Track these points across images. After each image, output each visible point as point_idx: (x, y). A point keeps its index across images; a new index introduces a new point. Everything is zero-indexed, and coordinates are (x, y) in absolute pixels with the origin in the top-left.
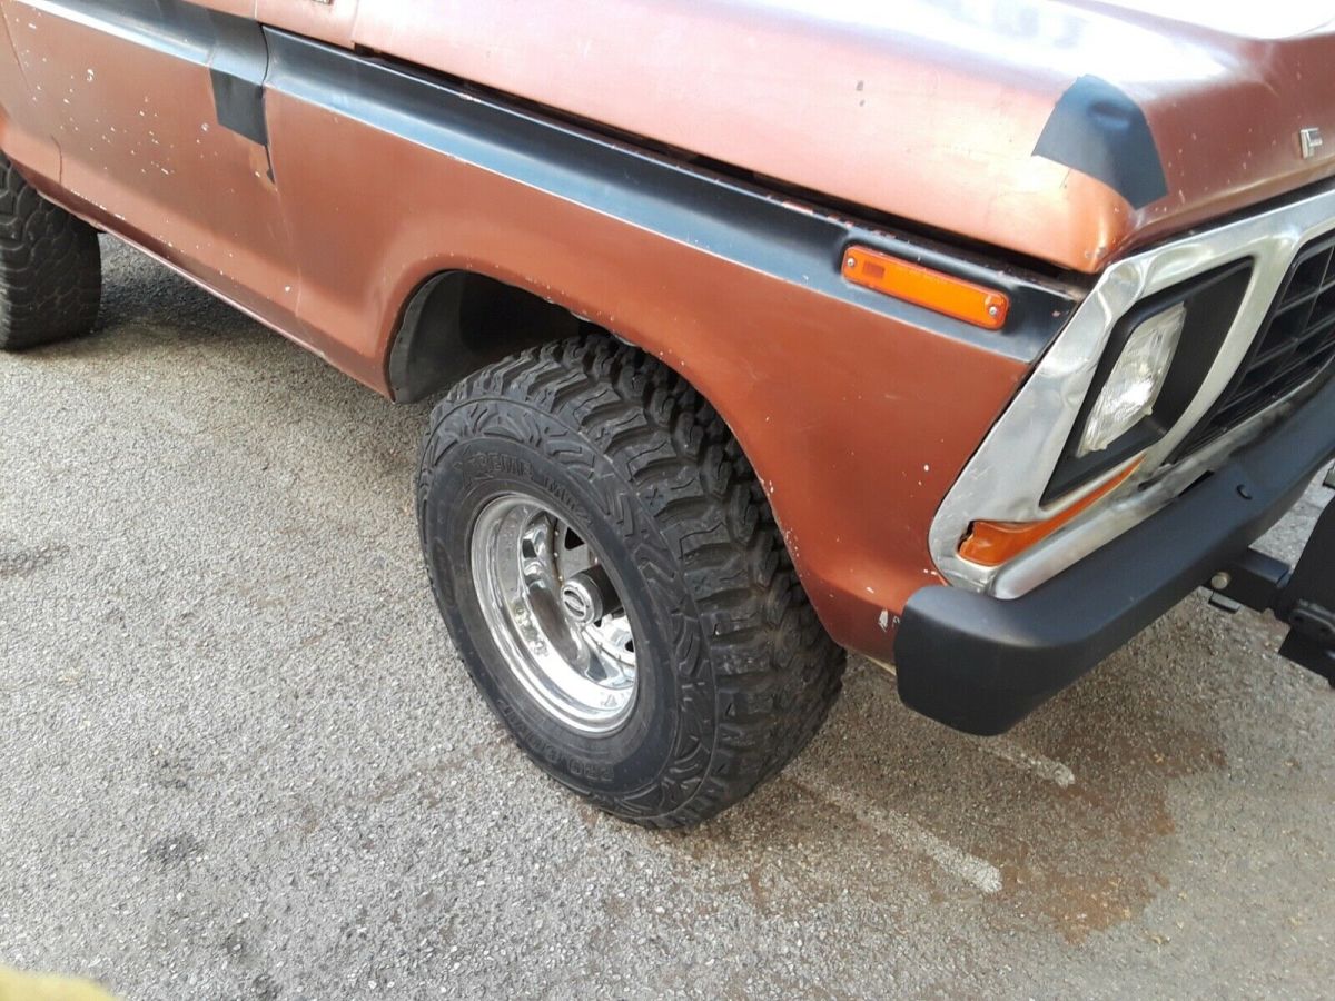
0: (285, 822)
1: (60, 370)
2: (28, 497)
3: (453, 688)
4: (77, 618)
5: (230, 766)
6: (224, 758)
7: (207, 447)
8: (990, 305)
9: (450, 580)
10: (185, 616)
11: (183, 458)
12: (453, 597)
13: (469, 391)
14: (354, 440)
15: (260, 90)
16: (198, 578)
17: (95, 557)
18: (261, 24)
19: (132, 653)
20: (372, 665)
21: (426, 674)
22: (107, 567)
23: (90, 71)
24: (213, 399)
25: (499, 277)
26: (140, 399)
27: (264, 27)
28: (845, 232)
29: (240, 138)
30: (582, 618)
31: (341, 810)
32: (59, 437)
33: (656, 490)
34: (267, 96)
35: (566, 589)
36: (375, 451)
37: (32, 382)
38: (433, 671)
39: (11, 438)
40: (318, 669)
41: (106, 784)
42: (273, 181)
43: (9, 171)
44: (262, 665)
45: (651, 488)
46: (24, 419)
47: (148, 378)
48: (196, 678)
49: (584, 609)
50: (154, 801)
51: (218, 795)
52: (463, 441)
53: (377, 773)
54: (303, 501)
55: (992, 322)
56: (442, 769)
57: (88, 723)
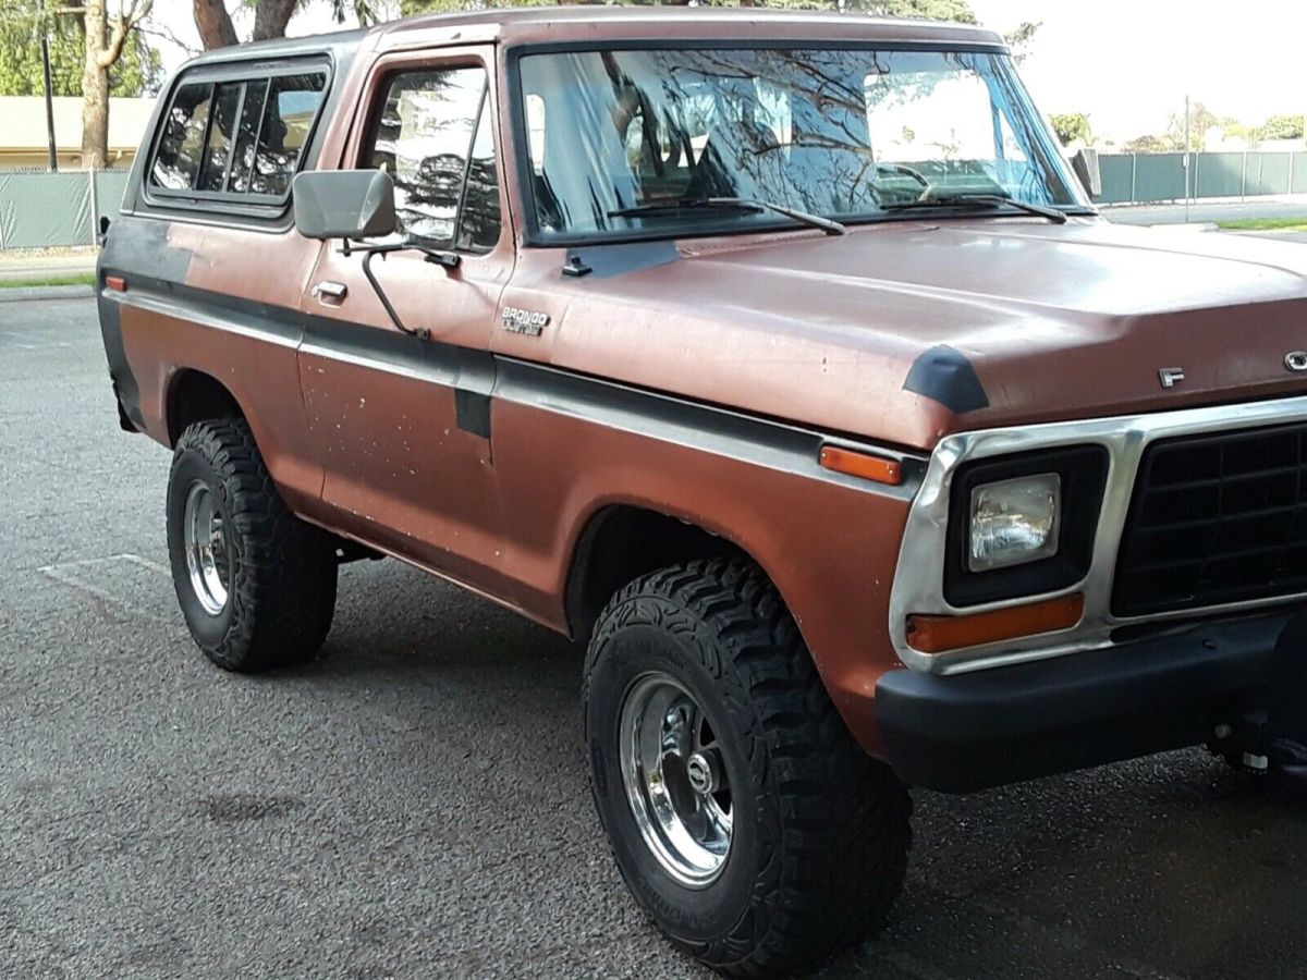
0: (455, 965)
1: (288, 686)
2: (259, 770)
3: (609, 902)
4: (299, 845)
5: (415, 934)
6: (411, 929)
7: (417, 741)
8: (888, 470)
9: (604, 774)
10: (387, 848)
11: (395, 748)
12: (605, 788)
13: (618, 599)
14: (553, 738)
15: (489, 398)
16: (400, 825)
17: (315, 810)
18: (492, 353)
19: (342, 868)
20: (541, 883)
21: (588, 891)
22: (324, 816)
23: (363, 400)
24: (425, 708)
25: (636, 503)
26: (358, 707)
27: (495, 356)
28: (821, 439)
29: (472, 436)
30: (703, 786)
31: (502, 962)
32: (286, 733)
33: (734, 642)
34: (492, 402)
35: (691, 763)
36: (571, 745)
37: (263, 695)
38: (593, 890)
39: (245, 732)
40: (495, 883)
41: (318, 937)
42: (492, 465)
43: (271, 499)
44: (448, 878)
45: (731, 640)
46: (255, 720)
47: (367, 692)
48: (393, 883)
49: (703, 777)
50: (355, 948)
51: (404, 948)
52: (611, 636)
53: (534, 944)
54: (498, 779)
55: (891, 480)
56: (589, 946)
57: (306, 904)
